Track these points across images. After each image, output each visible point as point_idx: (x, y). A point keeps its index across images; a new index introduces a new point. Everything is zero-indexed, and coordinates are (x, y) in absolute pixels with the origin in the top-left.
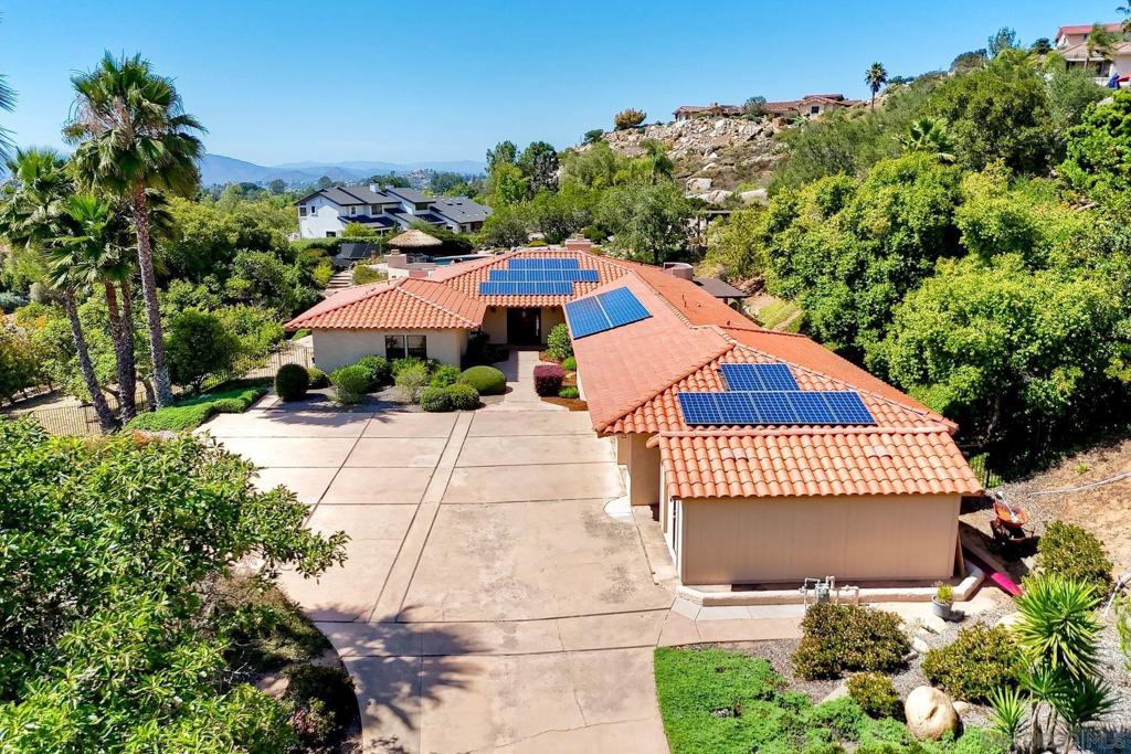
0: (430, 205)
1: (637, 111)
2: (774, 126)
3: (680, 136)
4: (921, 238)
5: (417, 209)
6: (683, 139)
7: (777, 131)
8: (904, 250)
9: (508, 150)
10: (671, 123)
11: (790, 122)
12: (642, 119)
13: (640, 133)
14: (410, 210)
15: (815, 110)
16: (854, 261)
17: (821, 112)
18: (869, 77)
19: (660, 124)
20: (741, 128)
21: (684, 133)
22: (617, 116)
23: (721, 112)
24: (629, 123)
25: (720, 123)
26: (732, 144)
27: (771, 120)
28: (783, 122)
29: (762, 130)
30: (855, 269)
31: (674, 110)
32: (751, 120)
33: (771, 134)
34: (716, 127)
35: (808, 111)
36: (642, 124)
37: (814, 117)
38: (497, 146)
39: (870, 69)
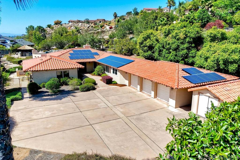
0: (14, 41)
1: (60, 20)
2: (93, 25)
3: (71, 26)
4: (193, 40)
5: (11, 42)
6: (72, 27)
7: (93, 26)
8: (189, 42)
9: (32, 27)
10: (68, 24)
11: (96, 24)
12: (61, 22)
13: (61, 25)
14: (9, 42)
15: (100, 22)
16: (177, 45)
17: (101, 22)
18: (114, 15)
19: (66, 24)
20: (85, 25)
21: (72, 26)
22: (54, 21)
23: (79, 21)
24: (58, 23)
25: (80, 24)
26: (84, 29)
27: (92, 24)
28: (94, 24)
29: (90, 26)
30: (177, 47)
31: (69, 21)
32: (87, 23)
33: (92, 27)
34: (80, 25)
35: (99, 22)
36: (61, 23)
37: (100, 23)
38: (28, 27)
39: (114, 13)
